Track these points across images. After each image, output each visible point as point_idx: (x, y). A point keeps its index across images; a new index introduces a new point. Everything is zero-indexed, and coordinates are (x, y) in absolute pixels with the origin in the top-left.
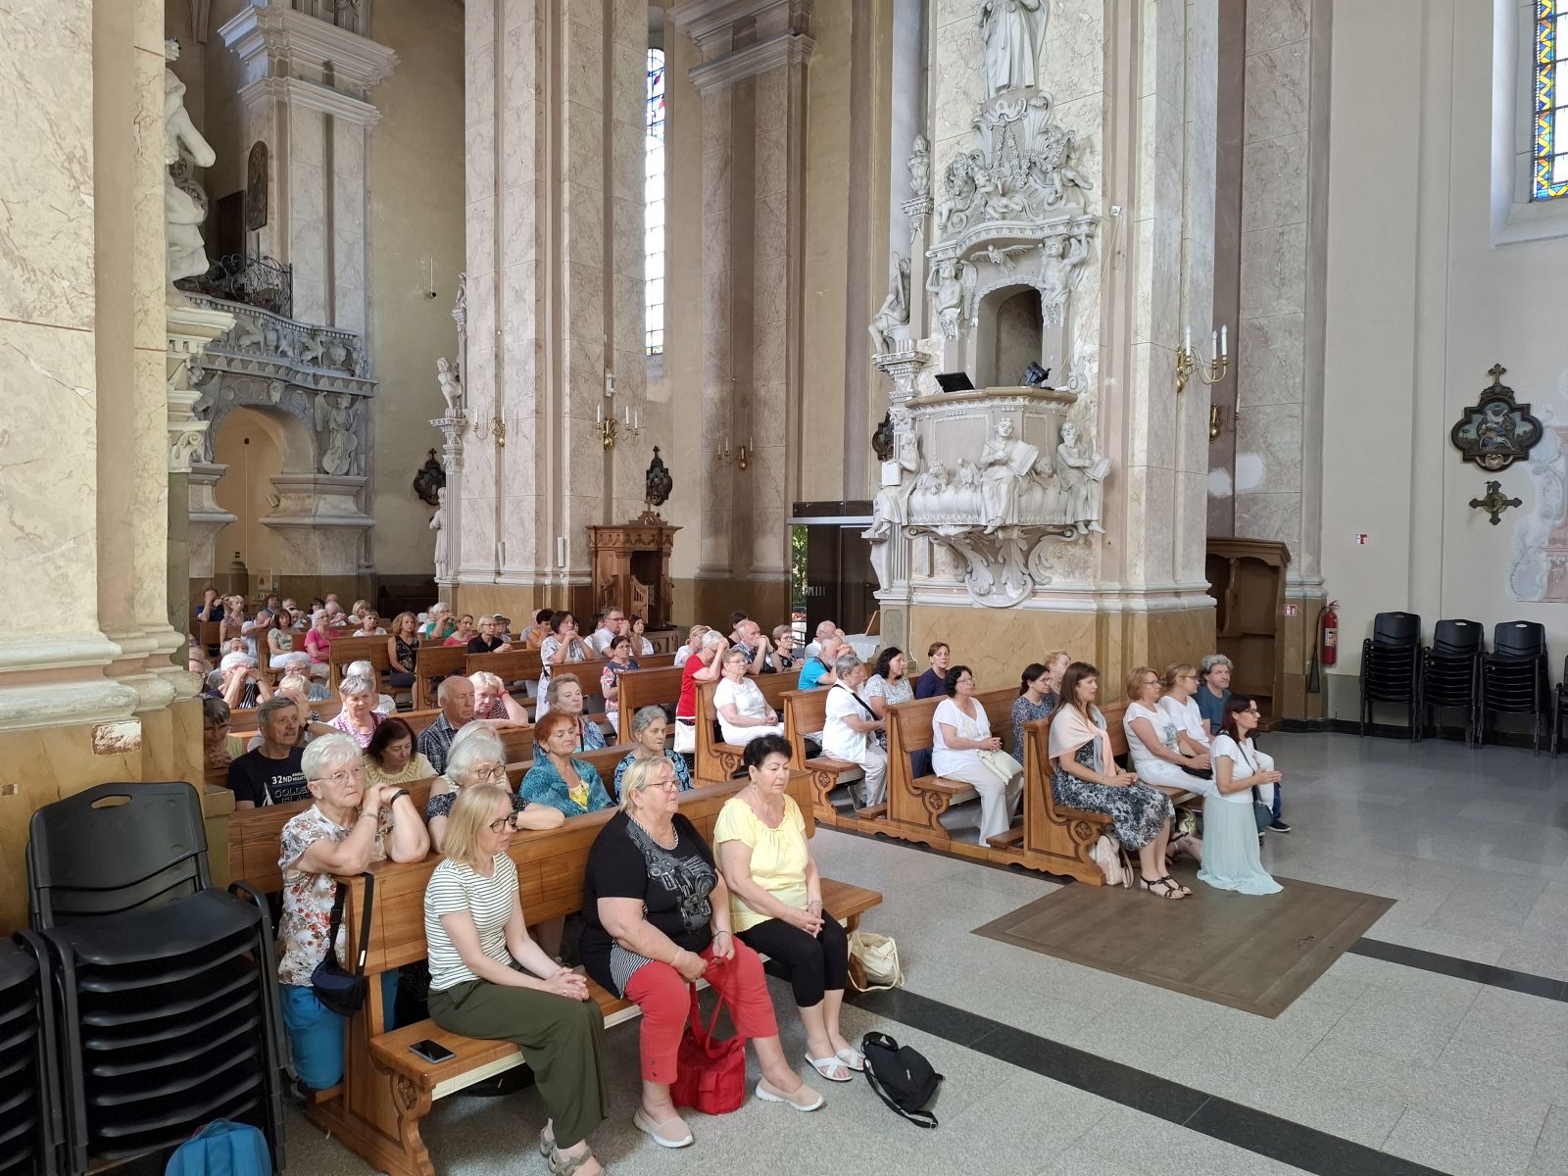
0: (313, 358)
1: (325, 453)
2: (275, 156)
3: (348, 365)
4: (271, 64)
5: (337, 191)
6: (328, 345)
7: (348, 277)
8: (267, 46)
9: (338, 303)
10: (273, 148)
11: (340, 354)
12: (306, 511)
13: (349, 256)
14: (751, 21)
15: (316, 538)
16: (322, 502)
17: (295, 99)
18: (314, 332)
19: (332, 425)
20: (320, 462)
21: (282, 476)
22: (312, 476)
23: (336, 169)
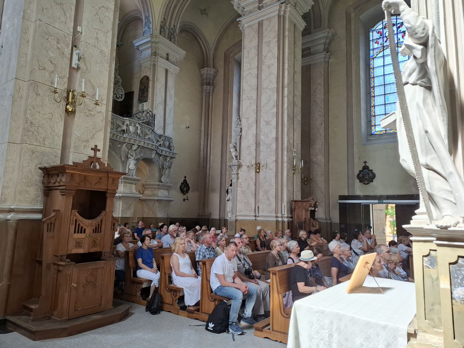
0: (160, 144)
1: (162, 176)
2: (151, 80)
3: (169, 147)
4: (152, 52)
5: (168, 93)
6: (164, 140)
7: (169, 120)
8: (151, 47)
9: (166, 128)
10: (151, 78)
11: (167, 144)
12: (154, 195)
13: (170, 113)
14: (309, 49)
15: (157, 204)
16: (159, 192)
17: (159, 63)
18: (160, 136)
19: (165, 167)
20: (160, 179)
21: (146, 183)
22: (157, 183)
23: (168, 86)
